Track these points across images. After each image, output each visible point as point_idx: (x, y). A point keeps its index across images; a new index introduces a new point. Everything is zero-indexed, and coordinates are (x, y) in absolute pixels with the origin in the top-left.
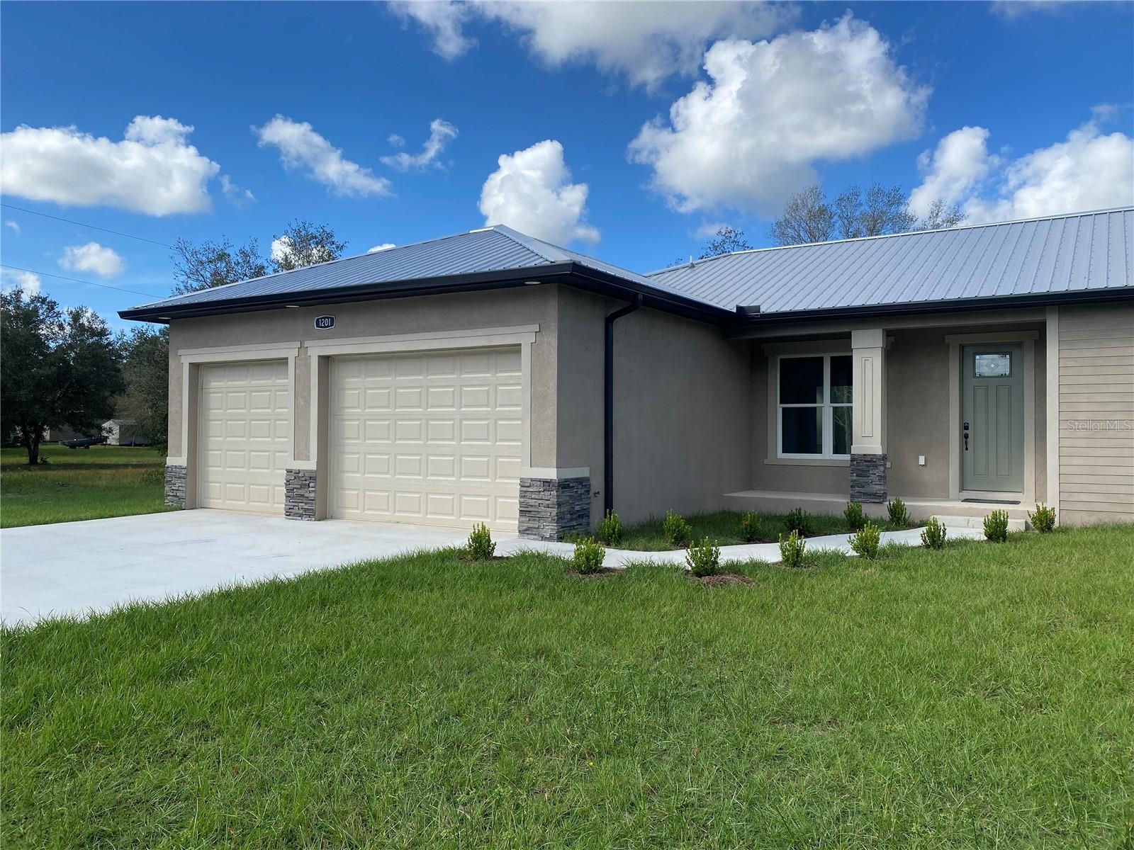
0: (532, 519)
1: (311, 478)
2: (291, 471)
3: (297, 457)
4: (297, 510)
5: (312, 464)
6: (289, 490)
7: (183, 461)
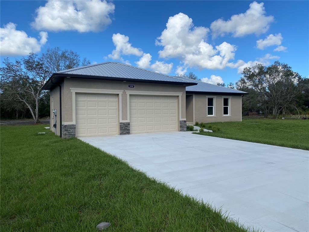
1: (128, 124)
2: (122, 123)
3: (123, 119)
4: (125, 132)
5: (128, 121)
6: (121, 128)
7: (74, 123)
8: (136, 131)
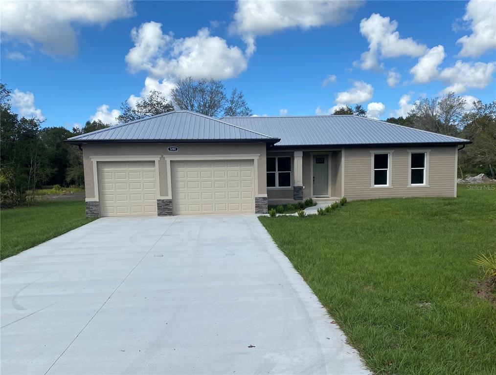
0: (260, 208)
1: (170, 202)
2: (160, 200)
3: (161, 195)
4: (164, 213)
5: (170, 197)
6: (159, 207)
7: (96, 199)
8: (186, 212)
